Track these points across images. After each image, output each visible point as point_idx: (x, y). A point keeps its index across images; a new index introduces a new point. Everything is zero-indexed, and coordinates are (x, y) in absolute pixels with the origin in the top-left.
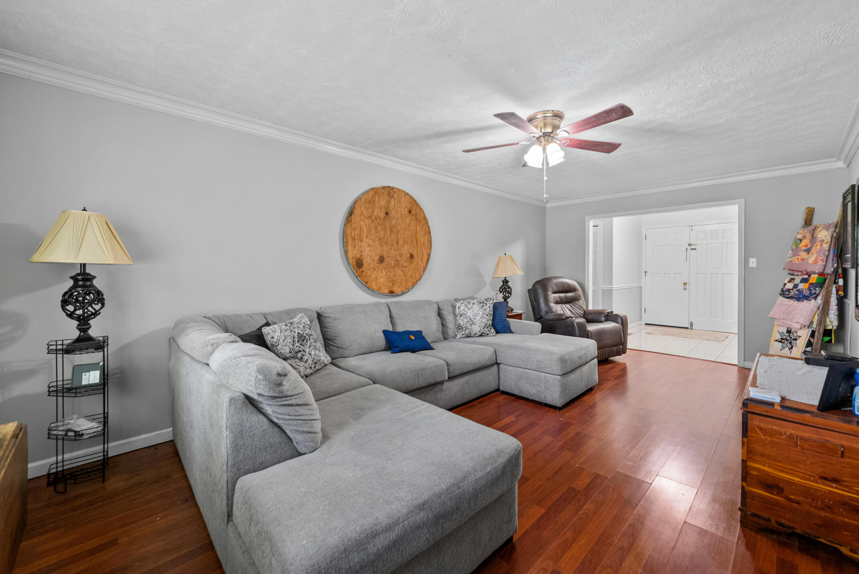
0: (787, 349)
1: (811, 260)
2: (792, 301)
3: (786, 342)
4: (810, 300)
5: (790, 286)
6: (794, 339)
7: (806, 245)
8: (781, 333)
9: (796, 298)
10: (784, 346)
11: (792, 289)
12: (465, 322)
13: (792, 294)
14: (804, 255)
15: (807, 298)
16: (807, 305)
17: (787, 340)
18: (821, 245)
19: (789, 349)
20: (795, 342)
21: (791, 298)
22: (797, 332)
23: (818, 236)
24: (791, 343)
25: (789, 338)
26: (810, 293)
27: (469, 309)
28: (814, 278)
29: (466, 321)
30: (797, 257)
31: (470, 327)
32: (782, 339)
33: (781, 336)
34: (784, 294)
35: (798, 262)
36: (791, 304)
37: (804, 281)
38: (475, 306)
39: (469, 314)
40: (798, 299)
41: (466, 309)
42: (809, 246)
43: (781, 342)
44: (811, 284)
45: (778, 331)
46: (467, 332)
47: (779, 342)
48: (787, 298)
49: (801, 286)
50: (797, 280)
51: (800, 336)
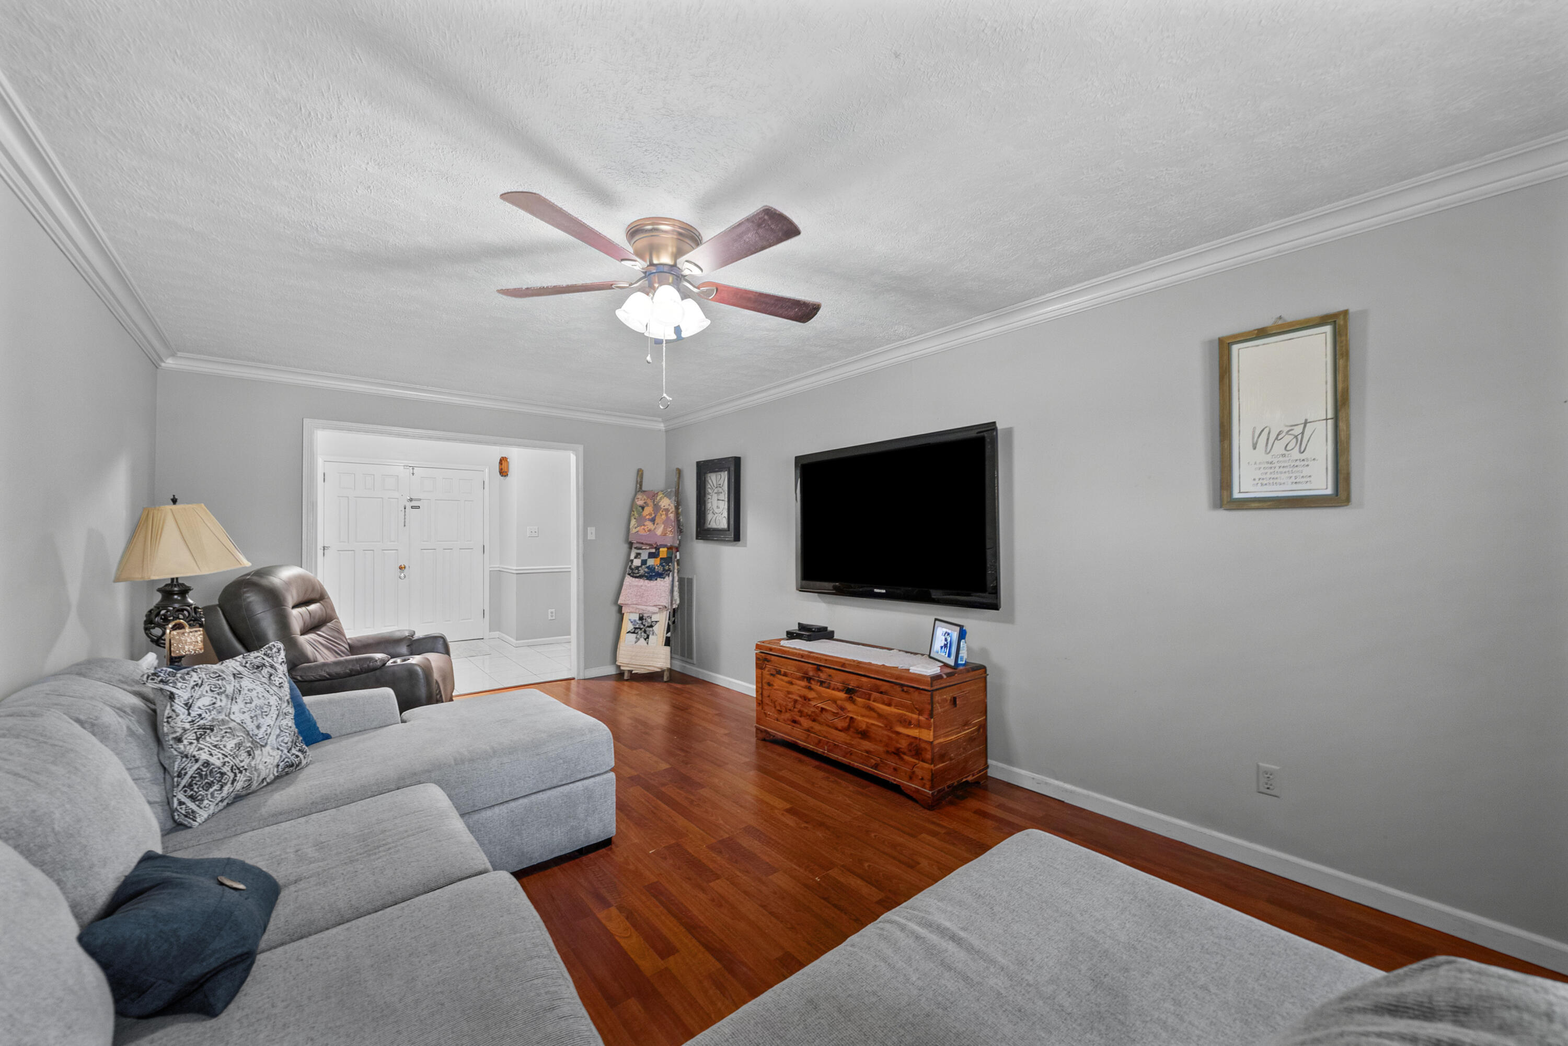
0: (642, 640)
1: (659, 532)
2: (641, 580)
3: (639, 632)
4: (664, 578)
5: (637, 562)
6: (649, 627)
7: (650, 514)
8: (633, 622)
9: (646, 577)
10: (638, 636)
11: (641, 566)
12: (227, 750)
13: (642, 572)
14: (649, 525)
15: (660, 575)
16: (662, 583)
17: (641, 629)
18: (667, 515)
19: (645, 639)
20: (651, 629)
21: (640, 577)
22: (651, 618)
23: (660, 504)
24: (645, 632)
25: (642, 627)
26: (664, 570)
27: (233, 699)
28: (663, 552)
29: (231, 744)
30: (643, 527)
31: (247, 761)
32: (636, 628)
33: (634, 625)
34: (634, 573)
35: (645, 534)
36: (642, 584)
37: (651, 555)
38: (246, 683)
39: (237, 717)
40: (650, 578)
41: (223, 702)
42: (653, 515)
43: (634, 633)
44: (662, 559)
45: (630, 620)
46: (239, 785)
47: (632, 633)
48: (636, 577)
49: (651, 562)
50: (645, 555)
51: (656, 622)
